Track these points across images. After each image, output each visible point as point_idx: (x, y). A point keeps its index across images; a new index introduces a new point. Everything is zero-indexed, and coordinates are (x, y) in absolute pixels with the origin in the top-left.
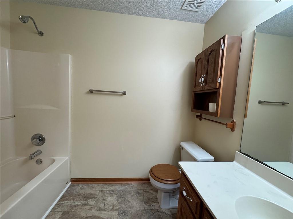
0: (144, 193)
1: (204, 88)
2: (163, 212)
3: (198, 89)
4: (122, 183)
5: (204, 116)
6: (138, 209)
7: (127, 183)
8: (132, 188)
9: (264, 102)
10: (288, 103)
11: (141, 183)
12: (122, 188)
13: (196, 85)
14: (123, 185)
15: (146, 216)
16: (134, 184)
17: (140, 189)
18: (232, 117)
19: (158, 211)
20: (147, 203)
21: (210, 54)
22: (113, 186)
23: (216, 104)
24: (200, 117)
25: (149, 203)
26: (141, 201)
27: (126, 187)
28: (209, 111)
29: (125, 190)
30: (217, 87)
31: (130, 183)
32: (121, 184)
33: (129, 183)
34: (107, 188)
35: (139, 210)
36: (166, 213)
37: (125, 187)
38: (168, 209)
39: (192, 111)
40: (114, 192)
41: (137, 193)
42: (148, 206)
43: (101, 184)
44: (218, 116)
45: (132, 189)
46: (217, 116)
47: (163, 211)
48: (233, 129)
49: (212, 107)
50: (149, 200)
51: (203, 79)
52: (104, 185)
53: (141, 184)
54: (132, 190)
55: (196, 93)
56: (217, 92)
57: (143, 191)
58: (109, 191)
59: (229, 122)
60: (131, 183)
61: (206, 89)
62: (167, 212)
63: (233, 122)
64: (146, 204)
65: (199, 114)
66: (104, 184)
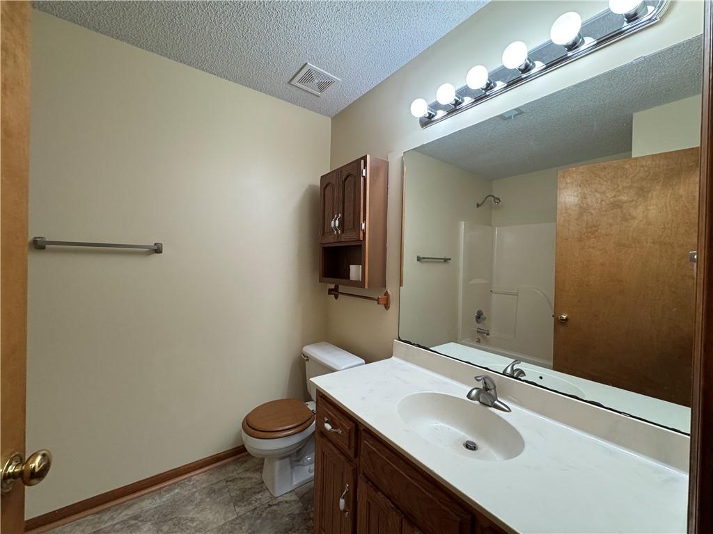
0: (230, 485)
1: (339, 238)
2: (282, 502)
3: (330, 240)
4: (160, 489)
5: (341, 288)
6: (222, 522)
7: (176, 482)
8: (193, 488)
9: (424, 258)
10: (450, 259)
11: (216, 467)
12: (164, 499)
13: (325, 231)
14: (165, 491)
15: (243, 528)
16: (198, 476)
17: (215, 481)
18: (385, 286)
19: (270, 506)
20: (240, 501)
21: (345, 180)
22: (131, 506)
23: (361, 266)
24: (335, 292)
25: (245, 499)
26: (225, 505)
27: (177, 491)
28: (351, 279)
29: (174, 500)
30: (361, 239)
31: (186, 479)
32: (159, 492)
33: (183, 480)
34: (112, 518)
35: (224, 525)
36: (286, 502)
37: (172, 493)
38: (290, 492)
39: (320, 281)
40: (141, 519)
41: (211, 492)
42: (245, 506)
43: (89, 517)
44: (366, 287)
45: (195, 490)
46: (364, 287)
47: (281, 499)
48: (387, 307)
49: (355, 271)
50: (244, 494)
51: (337, 222)
52: (98, 516)
53: (215, 469)
54: (196, 492)
55: (326, 246)
56: (361, 245)
57: (227, 482)
58: (124, 522)
59: (381, 296)
60: (189, 477)
61: (343, 240)
62: (288, 498)
63: (386, 294)
64: (239, 504)
65: (332, 286)
66: (97, 513)
